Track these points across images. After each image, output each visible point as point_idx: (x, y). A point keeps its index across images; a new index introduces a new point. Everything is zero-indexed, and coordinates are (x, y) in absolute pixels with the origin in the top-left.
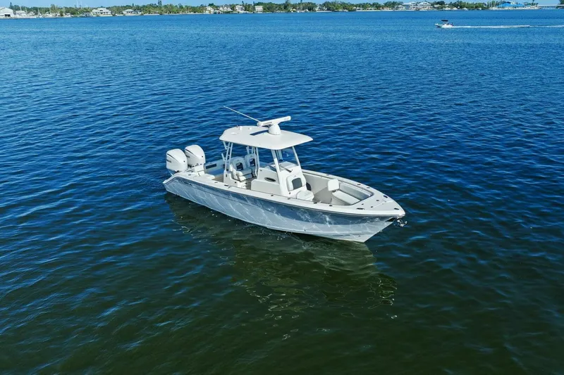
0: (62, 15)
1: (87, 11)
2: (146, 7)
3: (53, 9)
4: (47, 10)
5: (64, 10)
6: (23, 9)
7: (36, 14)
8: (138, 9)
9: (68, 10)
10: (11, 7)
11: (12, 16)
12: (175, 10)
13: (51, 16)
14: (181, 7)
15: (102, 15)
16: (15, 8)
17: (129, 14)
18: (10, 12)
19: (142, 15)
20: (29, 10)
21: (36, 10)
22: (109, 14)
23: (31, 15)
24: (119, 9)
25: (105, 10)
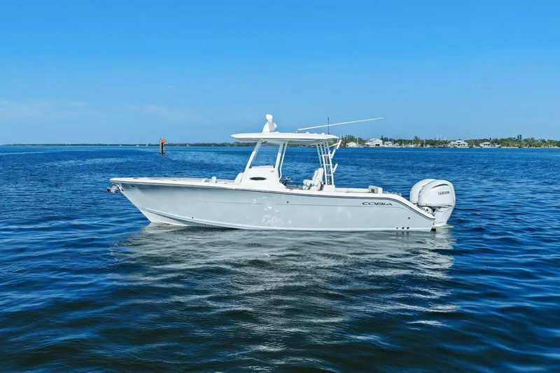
0: (422, 146)
1: (446, 142)
2: (505, 140)
3: (416, 141)
4: (410, 142)
5: (425, 142)
6: (391, 140)
7: (400, 145)
8: (496, 141)
9: (428, 142)
10: (382, 139)
11: (381, 145)
12: (535, 143)
13: (412, 146)
14: (544, 141)
15: (459, 147)
16: (385, 140)
17: (486, 147)
18: (380, 142)
19: (500, 147)
20: (395, 142)
21: (401, 142)
22: (466, 146)
23: (396, 146)
24: (477, 142)
25: (462, 142)
